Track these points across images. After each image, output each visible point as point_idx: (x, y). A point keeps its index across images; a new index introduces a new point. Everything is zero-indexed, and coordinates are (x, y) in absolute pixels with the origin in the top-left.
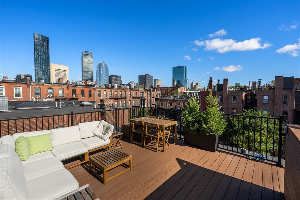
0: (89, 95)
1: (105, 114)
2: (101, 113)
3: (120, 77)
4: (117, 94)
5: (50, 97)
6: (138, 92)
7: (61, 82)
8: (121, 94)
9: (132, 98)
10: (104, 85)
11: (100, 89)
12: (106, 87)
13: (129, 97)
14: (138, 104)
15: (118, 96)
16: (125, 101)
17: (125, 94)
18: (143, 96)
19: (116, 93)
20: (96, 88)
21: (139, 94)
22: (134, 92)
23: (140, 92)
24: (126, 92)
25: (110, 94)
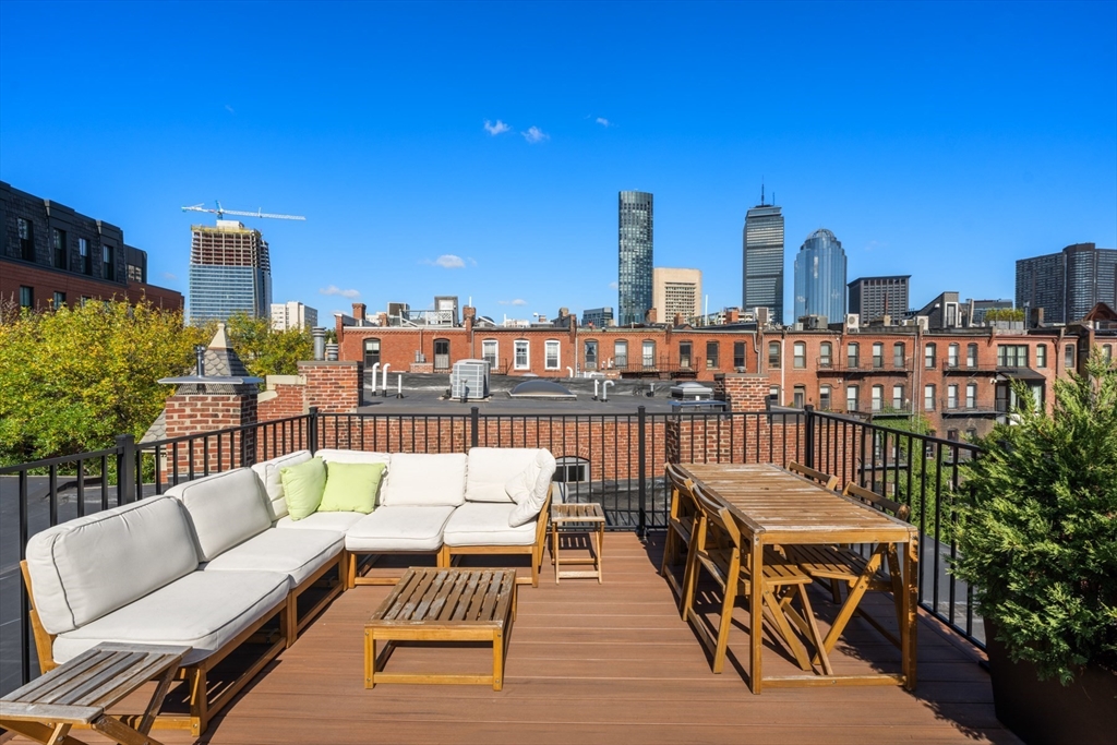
0: (736, 360)
1: (678, 430)
2: (668, 425)
3: (903, 281)
4: (857, 357)
5: (609, 366)
6: (982, 343)
7: (651, 320)
8: (881, 357)
9: (945, 373)
10: (800, 321)
11: (778, 338)
12: (806, 327)
13: (927, 369)
14: (980, 402)
15: (861, 365)
16: (902, 387)
17: (903, 355)
18: (1021, 363)
19: (852, 350)
20: (761, 334)
21: (993, 355)
22: (957, 346)
23: (995, 343)
24: (909, 347)
25: (823, 357)
